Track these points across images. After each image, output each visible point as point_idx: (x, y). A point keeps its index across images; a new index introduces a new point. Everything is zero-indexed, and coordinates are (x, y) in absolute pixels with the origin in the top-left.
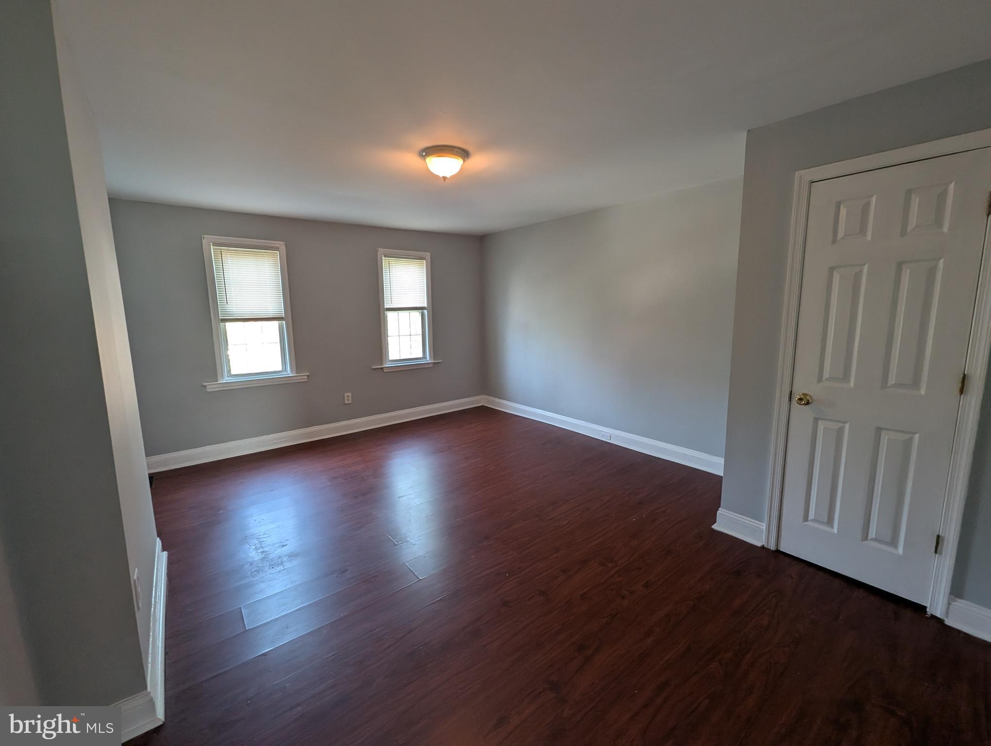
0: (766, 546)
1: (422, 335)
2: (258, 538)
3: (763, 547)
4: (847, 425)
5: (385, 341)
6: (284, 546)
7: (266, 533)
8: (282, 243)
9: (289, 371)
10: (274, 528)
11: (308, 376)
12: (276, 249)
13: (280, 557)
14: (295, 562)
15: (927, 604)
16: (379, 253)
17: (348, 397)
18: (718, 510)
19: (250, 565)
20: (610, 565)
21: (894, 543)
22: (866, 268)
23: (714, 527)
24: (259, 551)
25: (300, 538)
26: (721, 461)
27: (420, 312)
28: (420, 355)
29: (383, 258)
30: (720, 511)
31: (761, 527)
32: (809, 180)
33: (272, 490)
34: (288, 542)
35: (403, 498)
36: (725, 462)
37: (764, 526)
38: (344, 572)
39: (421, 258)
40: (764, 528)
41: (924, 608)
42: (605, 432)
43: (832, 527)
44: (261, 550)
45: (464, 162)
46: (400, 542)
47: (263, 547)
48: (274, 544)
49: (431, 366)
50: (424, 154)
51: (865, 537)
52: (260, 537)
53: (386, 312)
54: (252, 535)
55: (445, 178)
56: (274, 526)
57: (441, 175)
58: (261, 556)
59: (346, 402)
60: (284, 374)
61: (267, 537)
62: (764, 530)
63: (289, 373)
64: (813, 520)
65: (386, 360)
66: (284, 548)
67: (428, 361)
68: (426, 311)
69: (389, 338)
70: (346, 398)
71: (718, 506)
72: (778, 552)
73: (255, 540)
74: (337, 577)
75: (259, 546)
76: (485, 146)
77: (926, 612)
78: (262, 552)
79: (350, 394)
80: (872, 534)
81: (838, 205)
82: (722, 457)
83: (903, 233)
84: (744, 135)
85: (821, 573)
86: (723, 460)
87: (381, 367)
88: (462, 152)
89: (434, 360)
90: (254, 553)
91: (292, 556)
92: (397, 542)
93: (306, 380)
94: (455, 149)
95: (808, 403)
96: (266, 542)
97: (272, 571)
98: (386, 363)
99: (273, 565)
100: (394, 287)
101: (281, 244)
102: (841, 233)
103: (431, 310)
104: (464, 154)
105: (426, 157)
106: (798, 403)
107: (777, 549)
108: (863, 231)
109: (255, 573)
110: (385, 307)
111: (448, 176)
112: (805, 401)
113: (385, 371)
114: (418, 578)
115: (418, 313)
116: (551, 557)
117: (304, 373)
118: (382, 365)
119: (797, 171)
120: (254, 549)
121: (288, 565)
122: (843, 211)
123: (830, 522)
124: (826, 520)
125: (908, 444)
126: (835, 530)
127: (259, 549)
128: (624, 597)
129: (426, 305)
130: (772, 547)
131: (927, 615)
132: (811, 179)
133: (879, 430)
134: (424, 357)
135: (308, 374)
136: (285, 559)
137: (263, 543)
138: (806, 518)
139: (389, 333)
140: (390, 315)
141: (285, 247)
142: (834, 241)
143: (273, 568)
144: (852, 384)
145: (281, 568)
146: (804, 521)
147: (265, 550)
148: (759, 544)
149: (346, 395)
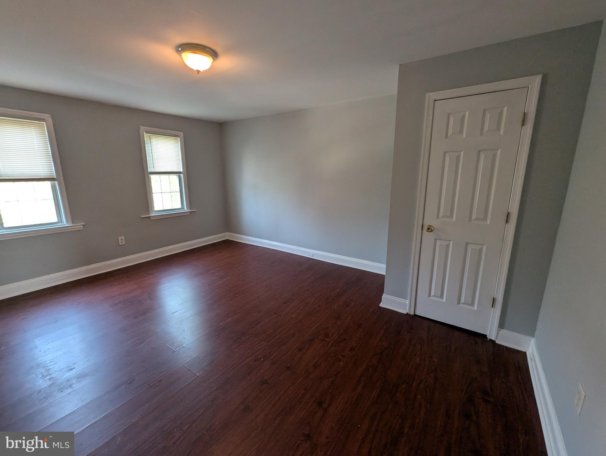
0: (409, 313)
1: (180, 192)
2: (44, 367)
3: (407, 314)
4: (451, 242)
5: (150, 196)
6: (71, 370)
7: (52, 361)
8: (49, 115)
9: (65, 222)
10: (60, 355)
11: (83, 225)
12: (43, 120)
13: (68, 381)
14: (85, 382)
15: (487, 333)
16: (141, 130)
17: (122, 239)
18: (382, 295)
19: (38, 393)
20: (328, 340)
21: (472, 304)
22: (462, 153)
23: (381, 305)
24: (46, 379)
25: (87, 360)
26: (384, 266)
27: (177, 176)
28: (179, 206)
29: (145, 134)
30: (384, 296)
31: (405, 302)
32: (434, 99)
33: (56, 321)
34: (75, 366)
35: (176, 314)
36: (386, 267)
37: (407, 302)
38: (131, 382)
39: (176, 136)
40: (408, 303)
41: (486, 335)
42: (309, 252)
43: (443, 299)
44: (48, 377)
45: (213, 61)
46: (178, 349)
47: (50, 375)
48: (61, 370)
49: (188, 214)
50: (180, 49)
51: (459, 303)
52: (46, 365)
53: (150, 175)
54: (38, 365)
55: (198, 71)
56: (61, 353)
57: (195, 69)
58: (49, 383)
59: (120, 244)
60: (60, 225)
61: (53, 365)
62: (408, 304)
63: (65, 223)
64: (433, 296)
65: (152, 211)
66: (72, 371)
67: (185, 210)
68: (182, 175)
69: (153, 194)
70: (120, 241)
71: (382, 292)
72: (415, 315)
73: (42, 369)
74: (126, 388)
75: (46, 374)
76: (231, 50)
77: (487, 338)
78: (50, 379)
79: (123, 237)
80: (462, 300)
81: (449, 115)
82: (385, 264)
83: (482, 134)
84: (397, 67)
85: (437, 325)
86: (385, 265)
87: (148, 216)
88: (212, 52)
89: (190, 210)
90: (41, 381)
91: (80, 377)
92: (175, 349)
93: (82, 229)
94: (207, 49)
95: (432, 231)
96: (54, 369)
97: (62, 395)
98: (152, 213)
99: (61, 389)
100: (155, 156)
101: (47, 116)
102: (450, 133)
103: (186, 173)
104: (214, 54)
105: (182, 52)
106: (427, 231)
107: (414, 314)
108: (461, 132)
109: (44, 400)
110: (149, 171)
111: (201, 70)
112: (430, 229)
113: (151, 219)
114: (196, 375)
115: (176, 176)
116: (290, 341)
117: (79, 223)
118: (149, 215)
119: (428, 93)
120: (41, 377)
121: (77, 386)
122: (452, 119)
123: (442, 296)
124: (440, 295)
125: (481, 250)
126: (444, 300)
127: (46, 377)
128: (340, 360)
129: (182, 170)
130: (412, 313)
131: (488, 340)
132: (435, 99)
133: (467, 244)
134: (183, 208)
135: (84, 224)
136: (74, 381)
137: (50, 370)
138: (430, 295)
139: (153, 191)
140: (153, 177)
141: (51, 119)
142: (446, 137)
143: (62, 392)
144: (454, 220)
145: (69, 390)
146: (429, 297)
147: (52, 376)
148: (405, 312)
149: (120, 238)
